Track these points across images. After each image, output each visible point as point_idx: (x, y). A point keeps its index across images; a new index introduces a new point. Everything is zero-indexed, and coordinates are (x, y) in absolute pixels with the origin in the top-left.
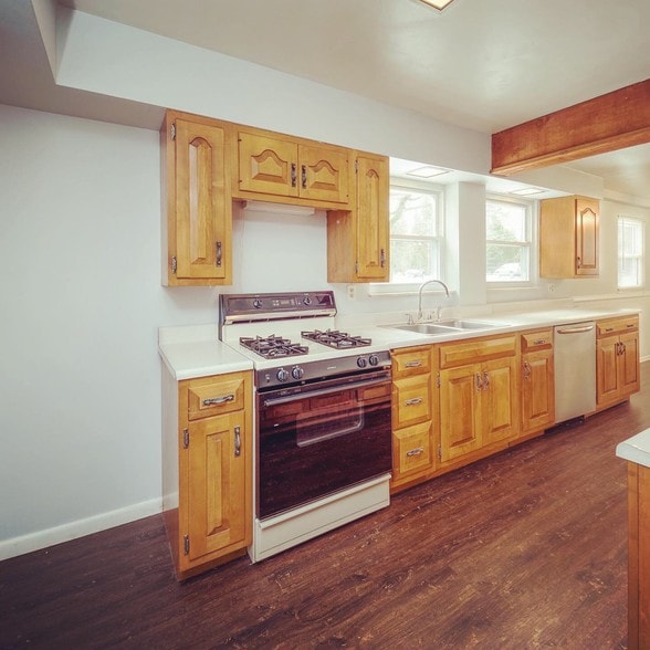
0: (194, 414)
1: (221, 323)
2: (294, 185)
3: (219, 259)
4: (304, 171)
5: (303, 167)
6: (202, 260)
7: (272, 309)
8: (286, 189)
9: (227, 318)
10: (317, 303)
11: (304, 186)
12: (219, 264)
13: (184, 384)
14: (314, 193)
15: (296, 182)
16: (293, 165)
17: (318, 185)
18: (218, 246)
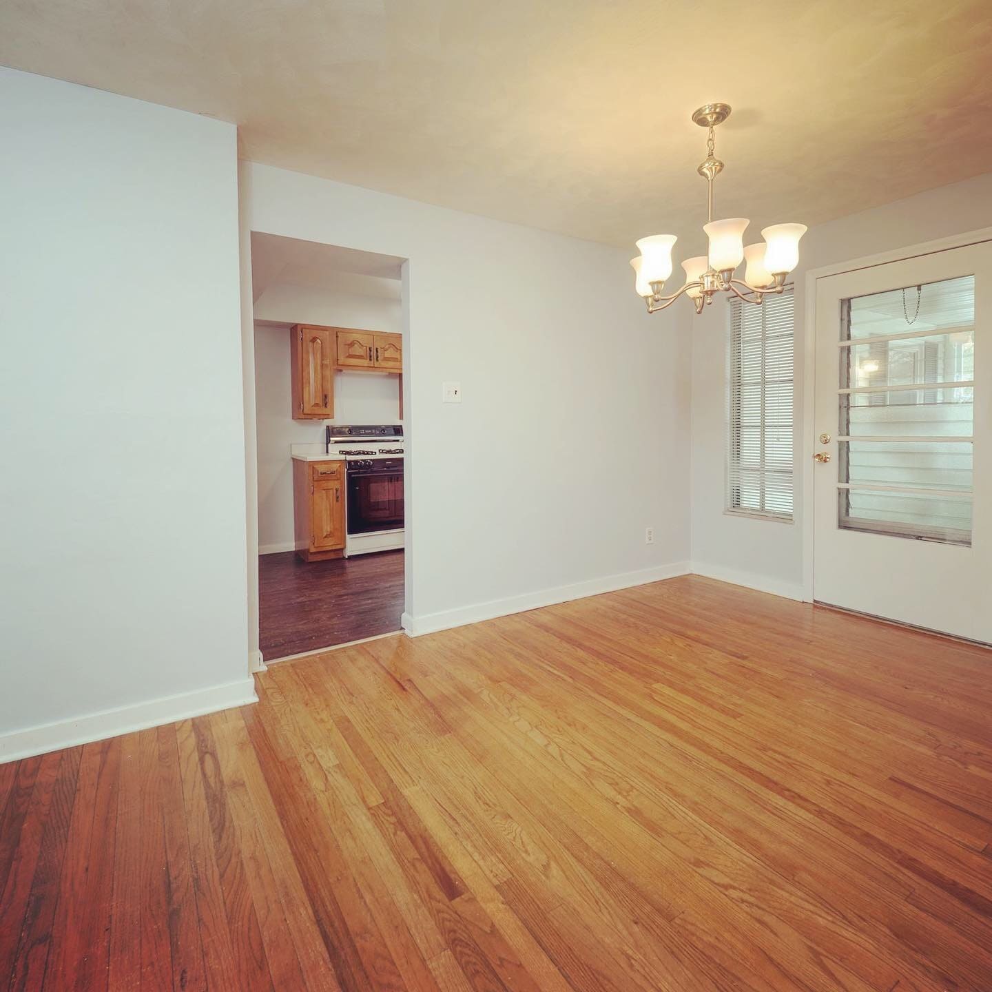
0: (316, 478)
1: (328, 442)
2: (370, 360)
3: (326, 404)
4: (377, 351)
5: (377, 349)
6: (317, 405)
7: (359, 435)
8: (366, 362)
9: (331, 439)
10: (393, 432)
11: (377, 360)
12: (326, 407)
13: (311, 463)
14: (384, 364)
15: (372, 358)
16: (370, 348)
17: (386, 359)
18: (326, 396)
